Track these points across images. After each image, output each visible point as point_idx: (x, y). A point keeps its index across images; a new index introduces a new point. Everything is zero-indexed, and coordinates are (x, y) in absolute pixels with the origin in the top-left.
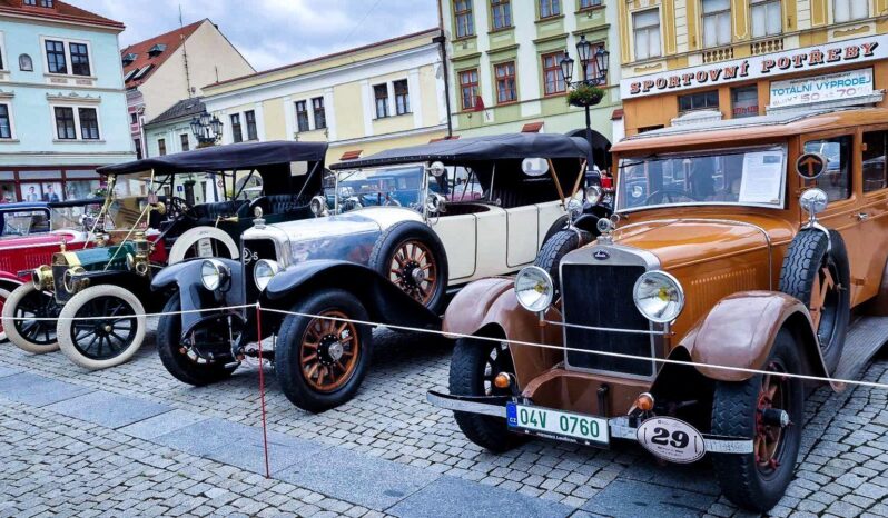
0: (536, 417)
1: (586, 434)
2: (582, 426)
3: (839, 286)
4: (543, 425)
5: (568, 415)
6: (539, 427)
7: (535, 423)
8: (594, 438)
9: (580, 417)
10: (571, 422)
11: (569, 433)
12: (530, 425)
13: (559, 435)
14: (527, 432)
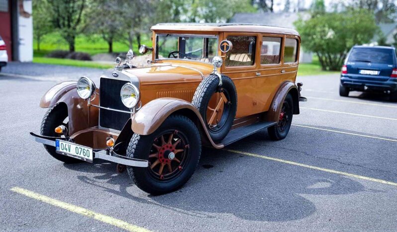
0: (67, 147)
1: (85, 156)
2: (84, 152)
3: (230, 102)
4: (69, 151)
5: (79, 147)
6: (68, 152)
7: (67, 150)
8: (88, 158)
9: (83, 148)
10: (80, 150)
11: (78, 155)
12: (65, 151)
13: (75, 156)
14: (63, 154)
